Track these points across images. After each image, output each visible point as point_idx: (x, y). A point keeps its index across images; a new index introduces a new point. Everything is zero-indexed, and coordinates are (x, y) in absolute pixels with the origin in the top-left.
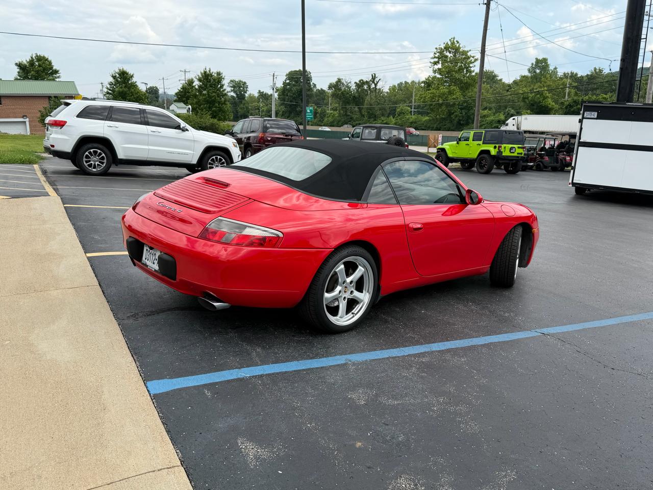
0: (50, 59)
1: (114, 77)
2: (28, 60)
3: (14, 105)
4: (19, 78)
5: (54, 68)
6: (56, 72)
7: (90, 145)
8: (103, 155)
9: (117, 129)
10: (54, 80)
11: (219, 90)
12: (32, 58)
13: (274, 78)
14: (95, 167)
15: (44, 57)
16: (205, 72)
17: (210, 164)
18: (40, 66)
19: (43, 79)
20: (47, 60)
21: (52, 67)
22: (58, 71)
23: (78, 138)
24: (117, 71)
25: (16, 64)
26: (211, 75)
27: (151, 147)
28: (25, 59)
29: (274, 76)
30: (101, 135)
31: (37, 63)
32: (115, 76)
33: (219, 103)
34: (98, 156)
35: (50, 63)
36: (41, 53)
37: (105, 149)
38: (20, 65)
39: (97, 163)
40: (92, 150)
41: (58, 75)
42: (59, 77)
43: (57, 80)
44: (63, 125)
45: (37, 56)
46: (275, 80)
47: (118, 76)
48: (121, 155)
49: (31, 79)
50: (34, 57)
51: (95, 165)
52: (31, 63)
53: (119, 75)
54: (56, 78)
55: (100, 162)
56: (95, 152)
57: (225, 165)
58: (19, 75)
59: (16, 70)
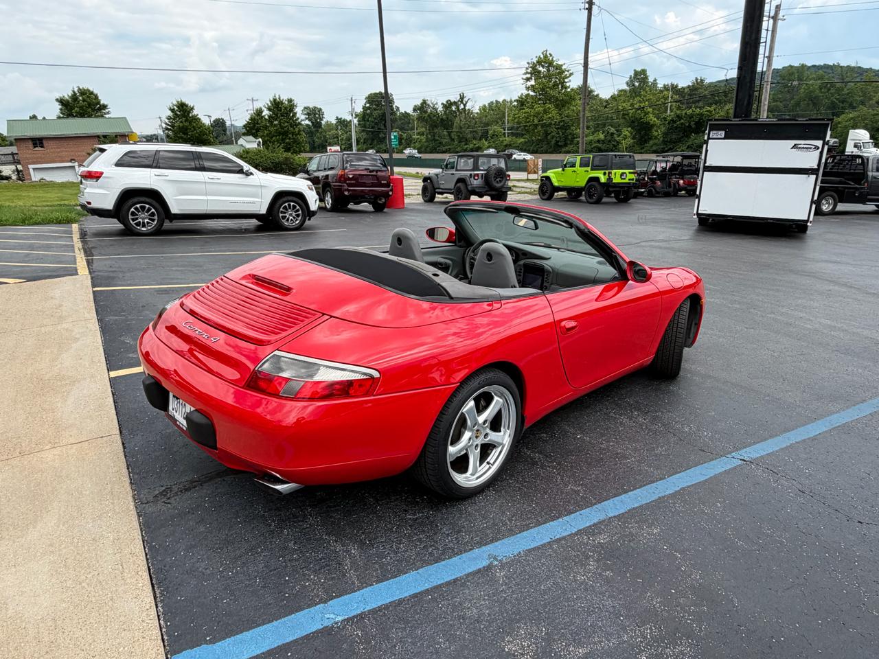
0: (95, 92)
1: (172, 110)
2: (70, 95)
3: (60, 148)
4: (62, 116)
5: (102, 102)
6: (105, 107)
7: (135, 200)
8: (153, 210)
9: (168, 178)
10: (102, 116)
11: (291, 119)
12: (74, 92)
13: (352, 103)
14: (144, 226)
15: (89, 90)
16: (275, 100)
17: (282, 212)
18: (84, 101)
19: (90, 116)
20: (92, 93)
21: (100, 102)
22: (107, 106)
23: (119, 192)
24: (175, 103)
25: (57, 100)
26: (282, 103)
27: (210, 198)
28: (67, 94)
29: (352, 100)
30: (148, 186)
31: (81, 98)
32: (174, 109)
33: (293, 134)
34: (147, 212)
35: (96, 97)
36: (85, 86)
37: (154, 203)
38: (61, 101)
39: (146, 221)
40: (138, 206)
41: (107, 110)
42: (108, 113)
43: (107, 116)
44: (100, 177)
45: (79, 89)
46: (353, 104)
47: (176, 108)
48: (175, 209)
49: (76, 116)
50: (76, 91)
51: (144, 223)
52: (74, 97)
53: (178, 107)
54: (105, 114)
55: (149, 219)
56: (143, 208)
57: (300, 212)
58: (62, 113)
59: (58, 106)
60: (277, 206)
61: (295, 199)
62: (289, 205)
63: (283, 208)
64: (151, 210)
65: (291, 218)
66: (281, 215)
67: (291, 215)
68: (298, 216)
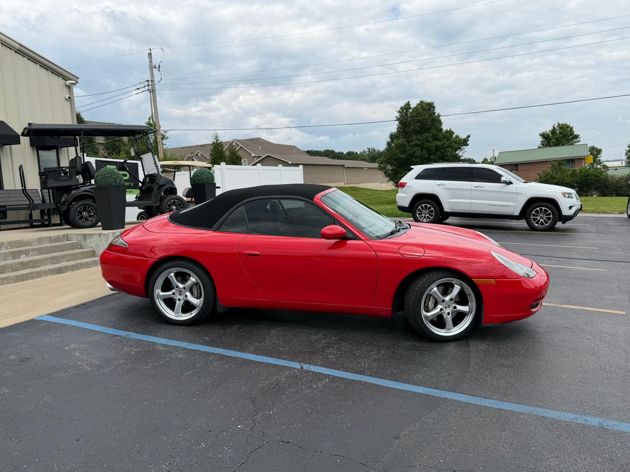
0: (571, 125)
2: (551, 130)
3: (529, 171)
4: (542, 146)
5: (575, 133)
6: (577, 137)
7: (422, 201)
8: (432, 209)
9: (445, 187)
10: (573, 144)
12: (554, 127)
15: (566, 125)
17: (534, 215)
18: (560, 133)
19: (563, 145)
20: (568, 127)
21: (573, 133)
22: (578, 136)
23: (413, 196)
25: (540, 135)
27: (473, 201)
30: (432, 193)
31: (558, 131)
34: (428, 209)
35: (571, 129)
36: (562, 122)
37: (434, 204)
38: (543, 135)
39: (427, 215)
40: (423, 205)
41: (578, 139)
42: (578, 141)
43: (577, 144)
44: (404, 186)
45: (559, 125)
48: (447, 208)
49: (553, 145)
50: (556, 126)
51: (425, 217)
52: (553, 131)
54: (576, 142)
55: (430, 215)
56: (426, 207)
57: (551, 216)
58: (542, 144)
59: (540, 139)
60: (530, 209)
61: (547, 204)
62: (541, 210)
63: (535, 212)
64: (431, 208)
65: (542, 220)
66: (532, 217)
67: (542, 218)
68: (549, 219)
